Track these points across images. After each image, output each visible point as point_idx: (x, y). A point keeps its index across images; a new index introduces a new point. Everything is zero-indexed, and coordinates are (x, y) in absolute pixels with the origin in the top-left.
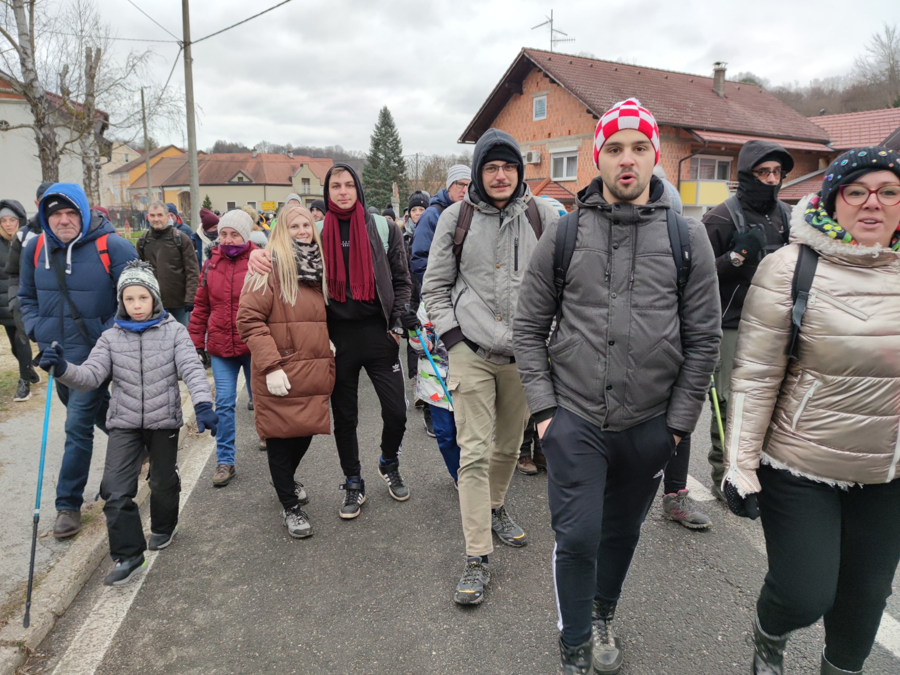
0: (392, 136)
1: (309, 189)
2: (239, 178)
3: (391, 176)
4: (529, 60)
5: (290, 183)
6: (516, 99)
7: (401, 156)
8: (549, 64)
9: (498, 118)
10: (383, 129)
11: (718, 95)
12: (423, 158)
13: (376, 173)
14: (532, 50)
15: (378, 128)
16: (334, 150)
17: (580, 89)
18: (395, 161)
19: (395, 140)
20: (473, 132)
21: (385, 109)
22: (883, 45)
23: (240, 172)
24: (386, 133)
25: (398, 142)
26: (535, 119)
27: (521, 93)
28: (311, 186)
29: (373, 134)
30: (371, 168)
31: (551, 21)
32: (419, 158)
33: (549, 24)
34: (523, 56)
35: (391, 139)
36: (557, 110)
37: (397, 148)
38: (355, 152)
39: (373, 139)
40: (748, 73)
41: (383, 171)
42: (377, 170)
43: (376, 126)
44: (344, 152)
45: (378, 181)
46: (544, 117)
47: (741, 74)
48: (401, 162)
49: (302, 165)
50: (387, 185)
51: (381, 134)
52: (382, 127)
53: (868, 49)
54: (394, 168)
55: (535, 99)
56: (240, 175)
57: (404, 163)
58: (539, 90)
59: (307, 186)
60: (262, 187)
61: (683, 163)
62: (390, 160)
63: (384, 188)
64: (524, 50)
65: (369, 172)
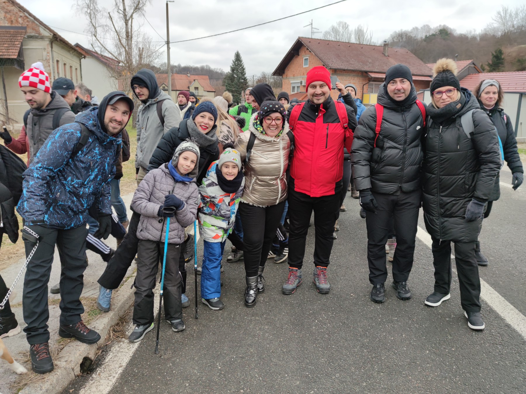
0: (241, 66)
1: (198, 93)
2: (163, 87)
3: (240, 87)
4: (301, 42)
5: (188, 90)
6: (296, 58)
7: (245, 76)
8: (309, 44)
9: (289, 65)
10: (236, 62)
11: (385, 55)
12: (256, 77)
13: (233, 85)
14: (302, 38)
15: (234, 62)
16: (205, 67)
17: (321, 56)
18: (242, 79)
19: (242, 68)
20: (278, 71)
21: (238, 53)
22: (501, 18)
23: (163, 84)
24: (238, 64)
25: (244, 69)
26: (304, 67)
27: (298, 55)
28: (199, 91)
29: (231, 65)
30: (230, 82)
31: (312, 24)
32: (254, 77)
33: (311, 25)
34: (299, 40)
35: (241, 68)
36: (313, 63)
37: (244, 72)
38: (217, 69)
39: (231, 67)
40: (444, 26)
41: (236, 84)
42: (233, 83)
43: (233, 61)
44: (211, 69)
45: (233, 89)
46: (307, 66)
47: (440, 26)
48: (245, 79)
49: (194, 80)
50: (238, 91)
51: (235, 65)
52: (236, 61)
53: (493, 19)
54: (242, 83)
55: (304, 58)
56: (164, 85)
57: (247, 80)
58: (306, 54)
59: (197, 91)
60: (175, 92)
61: (365, 86)
62: (240, 78)
63: (236, 93)
64: (299, 38)
65: (229, 84)
